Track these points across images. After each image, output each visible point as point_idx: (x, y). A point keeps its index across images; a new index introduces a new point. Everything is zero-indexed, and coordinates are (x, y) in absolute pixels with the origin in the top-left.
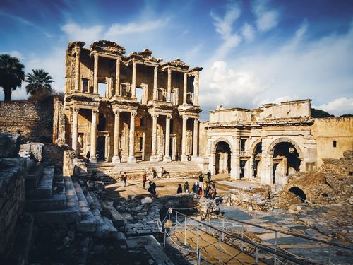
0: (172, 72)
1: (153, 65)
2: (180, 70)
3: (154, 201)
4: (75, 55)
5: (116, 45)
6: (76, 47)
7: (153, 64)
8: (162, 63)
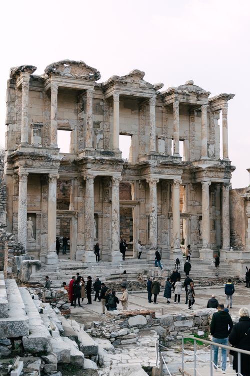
0: (181, 104)
1: (148, 96)
2: (193, 100)
3: (148, 322)
4: (20, 88)
5: (85, 66)
6: (22, 75)
7: (147, 94)
8: (162, 91)
